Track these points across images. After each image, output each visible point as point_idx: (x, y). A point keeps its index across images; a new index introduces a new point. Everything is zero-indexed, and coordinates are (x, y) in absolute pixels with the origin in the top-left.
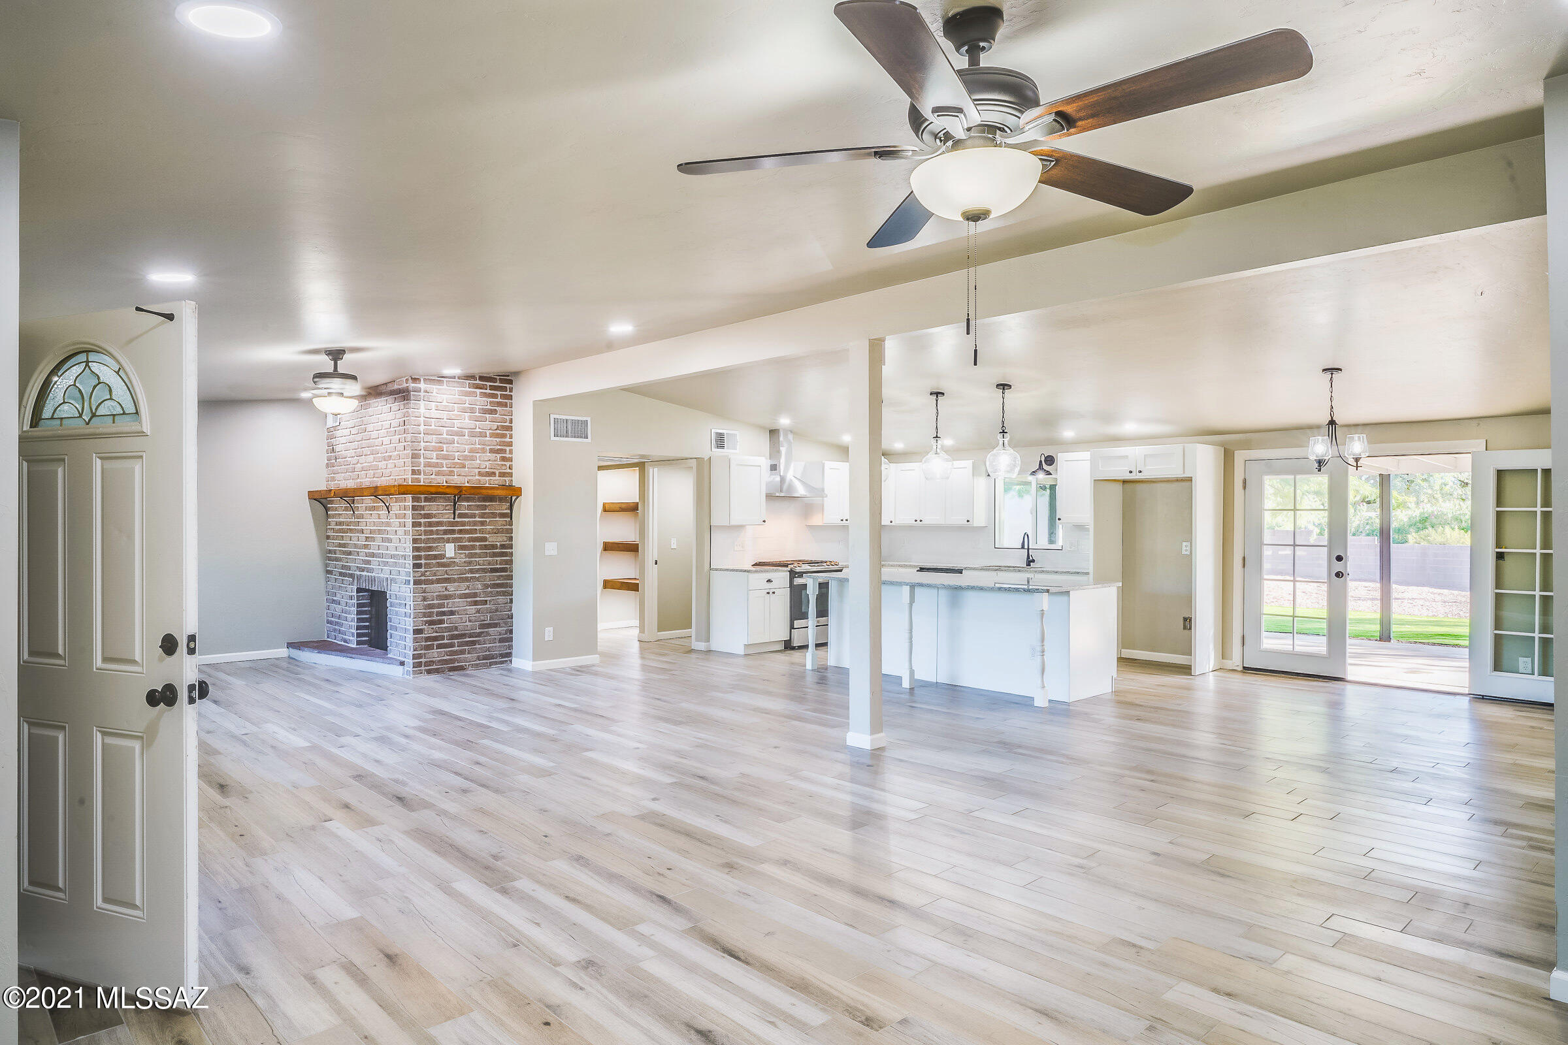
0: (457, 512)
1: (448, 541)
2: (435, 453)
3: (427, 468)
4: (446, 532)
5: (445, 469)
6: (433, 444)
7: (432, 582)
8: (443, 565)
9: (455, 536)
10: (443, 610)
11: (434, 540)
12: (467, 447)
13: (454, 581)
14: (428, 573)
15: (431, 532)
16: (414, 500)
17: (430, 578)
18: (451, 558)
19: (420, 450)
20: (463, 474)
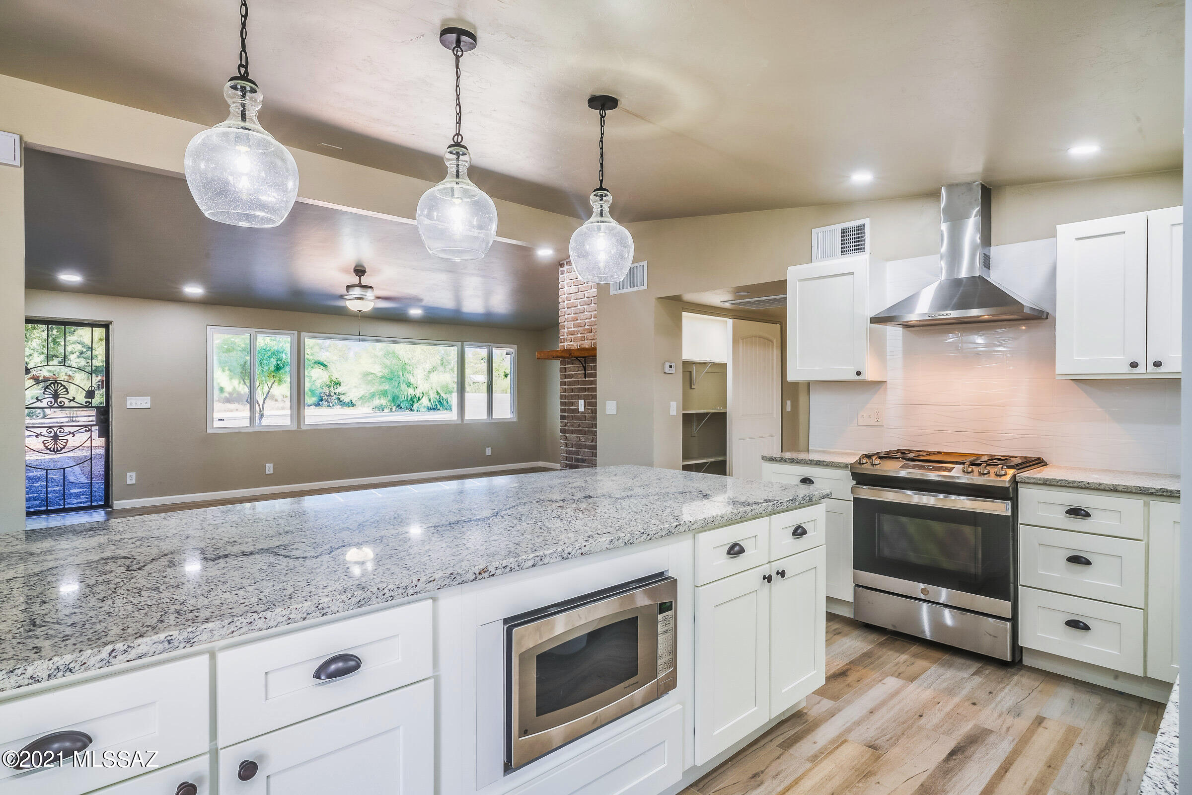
0: (587, 372)
1: (579, 398)
2: (573, 323)
3: (569, 336)
4: (580, 390)
5: (579, 335)
6: (572, 315)
7: (572, 432)
8: (578, 418)
9: (586, 393)
10: (578, 457)
11: (573, 397)
12: (592, 313)
13: (585, 433)
14: (569, 424)
15: (572, 390)
16: (562, 363)
17: (571, 428)
18: (582, 413)
19: (565, 322)
20: (590, 338)
